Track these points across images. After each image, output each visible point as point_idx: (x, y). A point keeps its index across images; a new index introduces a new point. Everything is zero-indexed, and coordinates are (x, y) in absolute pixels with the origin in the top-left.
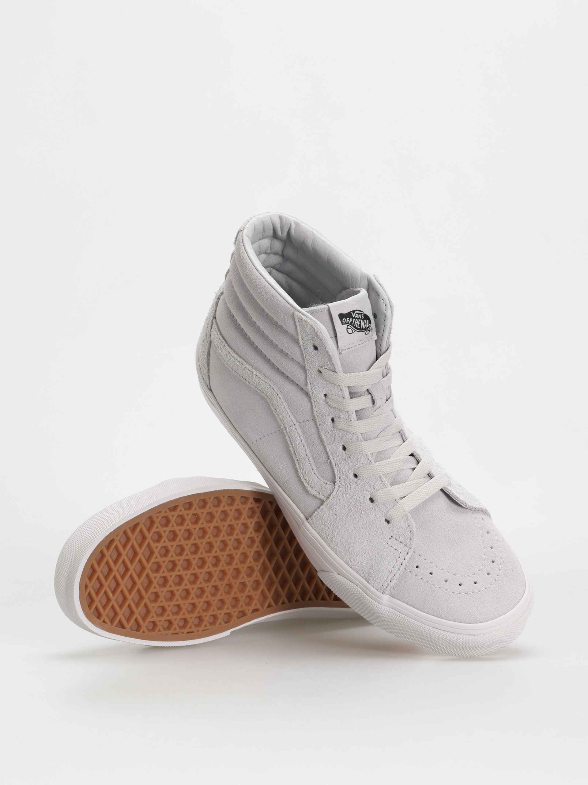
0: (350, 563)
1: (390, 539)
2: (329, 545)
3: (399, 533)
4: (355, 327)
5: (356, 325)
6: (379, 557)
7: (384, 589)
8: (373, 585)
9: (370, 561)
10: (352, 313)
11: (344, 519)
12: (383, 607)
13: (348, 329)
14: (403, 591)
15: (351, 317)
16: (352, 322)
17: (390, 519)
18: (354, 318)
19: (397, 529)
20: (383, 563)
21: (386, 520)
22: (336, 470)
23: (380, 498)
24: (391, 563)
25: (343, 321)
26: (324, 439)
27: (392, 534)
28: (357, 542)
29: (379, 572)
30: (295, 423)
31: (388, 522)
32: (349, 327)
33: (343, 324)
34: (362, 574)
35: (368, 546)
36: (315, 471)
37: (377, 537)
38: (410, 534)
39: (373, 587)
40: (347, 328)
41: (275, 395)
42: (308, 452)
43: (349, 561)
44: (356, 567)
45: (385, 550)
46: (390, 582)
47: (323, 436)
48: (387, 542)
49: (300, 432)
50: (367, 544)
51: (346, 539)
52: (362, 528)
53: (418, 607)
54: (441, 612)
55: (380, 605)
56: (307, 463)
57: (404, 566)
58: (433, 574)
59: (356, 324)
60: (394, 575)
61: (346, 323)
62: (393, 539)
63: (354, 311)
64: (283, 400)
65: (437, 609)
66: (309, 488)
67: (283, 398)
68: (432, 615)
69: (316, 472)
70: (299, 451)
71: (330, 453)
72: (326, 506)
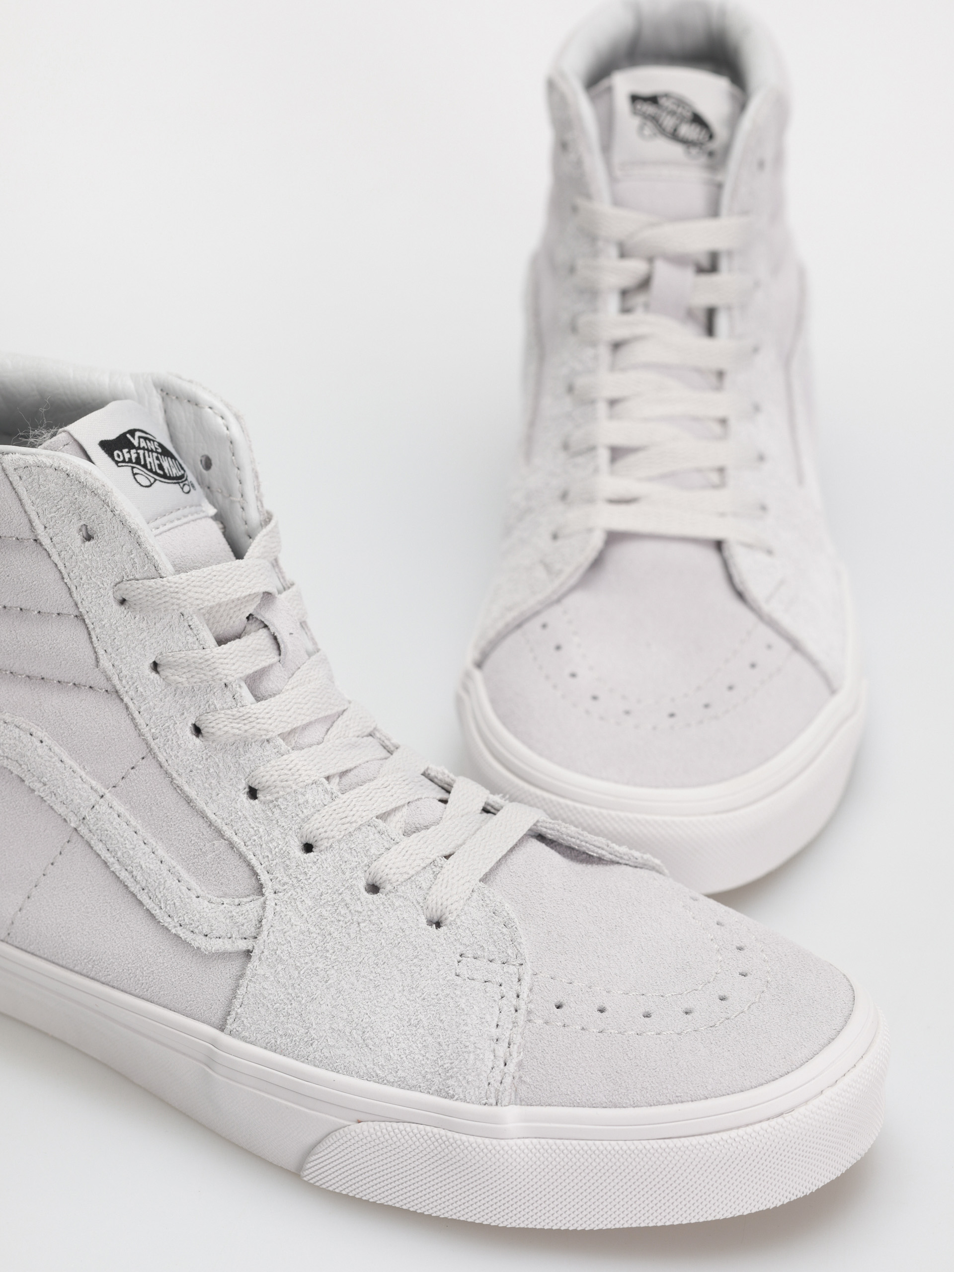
0: (379, 1072)
1: (459, 962)
2: (306, 1059)
3: (478, 937)
4: (151, 470)
5: (151, 466)
6: (449, 1017)
7: (496, 1090)
8: (462, 1096)
9: (430, 1039)
10: (128, 436)
11: (321, 966)
12: (511, 1142)
13: (136, 476)
14: (550, 1077)
15: (131, 446)
16: (138, 458)
17: (439, 911)
18: (139, 448)
19: (467, 931)
20: (465, 1028)
21: (430, 922)
22: (250, 856)
23: (392, 871)
24: (488, 1017)
25: (116, 458)
26: (192, 793)
27: (462, 949)
28: (377, 1009)
29: (466, 1055)
30: (102, 790)
31: (438, 925)
32: (135, 471)
33: (120, 464)
34: (422, 1085)
35: (408, 1002)
36: (198, 888)
37: (424, 969)
38: (505, 930)
39: (465, 1101)
40: (134, 474)
41: (26, 738)
42: (161, 852)
43: (376, 1069)
44: (400, 1073)
45: (458, 992)
46: (505, 1065)
47: (186, 788)
48: (453, 971)
49: (122, 809)
50: (404, 999)
51: (345, 1016)
52: (375, 966)
53: (604, 1099)
54: (669, 1087)
55: (503, 1142)
56: (171, 882)
57: (523, 1011)
58: (608, 1008)
59: (150, 463)
60: (507, 1045)
61: (124, 461)
62: (469, 959)
63: (132, 432)
64: (50, 742)
65: (657, 1085)
66: (199, 941)
67: (49, 738)
68: (651, 1106)
69: (200, 893)
70: (137, 860)
71: (219, 821)
72: (260, 959)
